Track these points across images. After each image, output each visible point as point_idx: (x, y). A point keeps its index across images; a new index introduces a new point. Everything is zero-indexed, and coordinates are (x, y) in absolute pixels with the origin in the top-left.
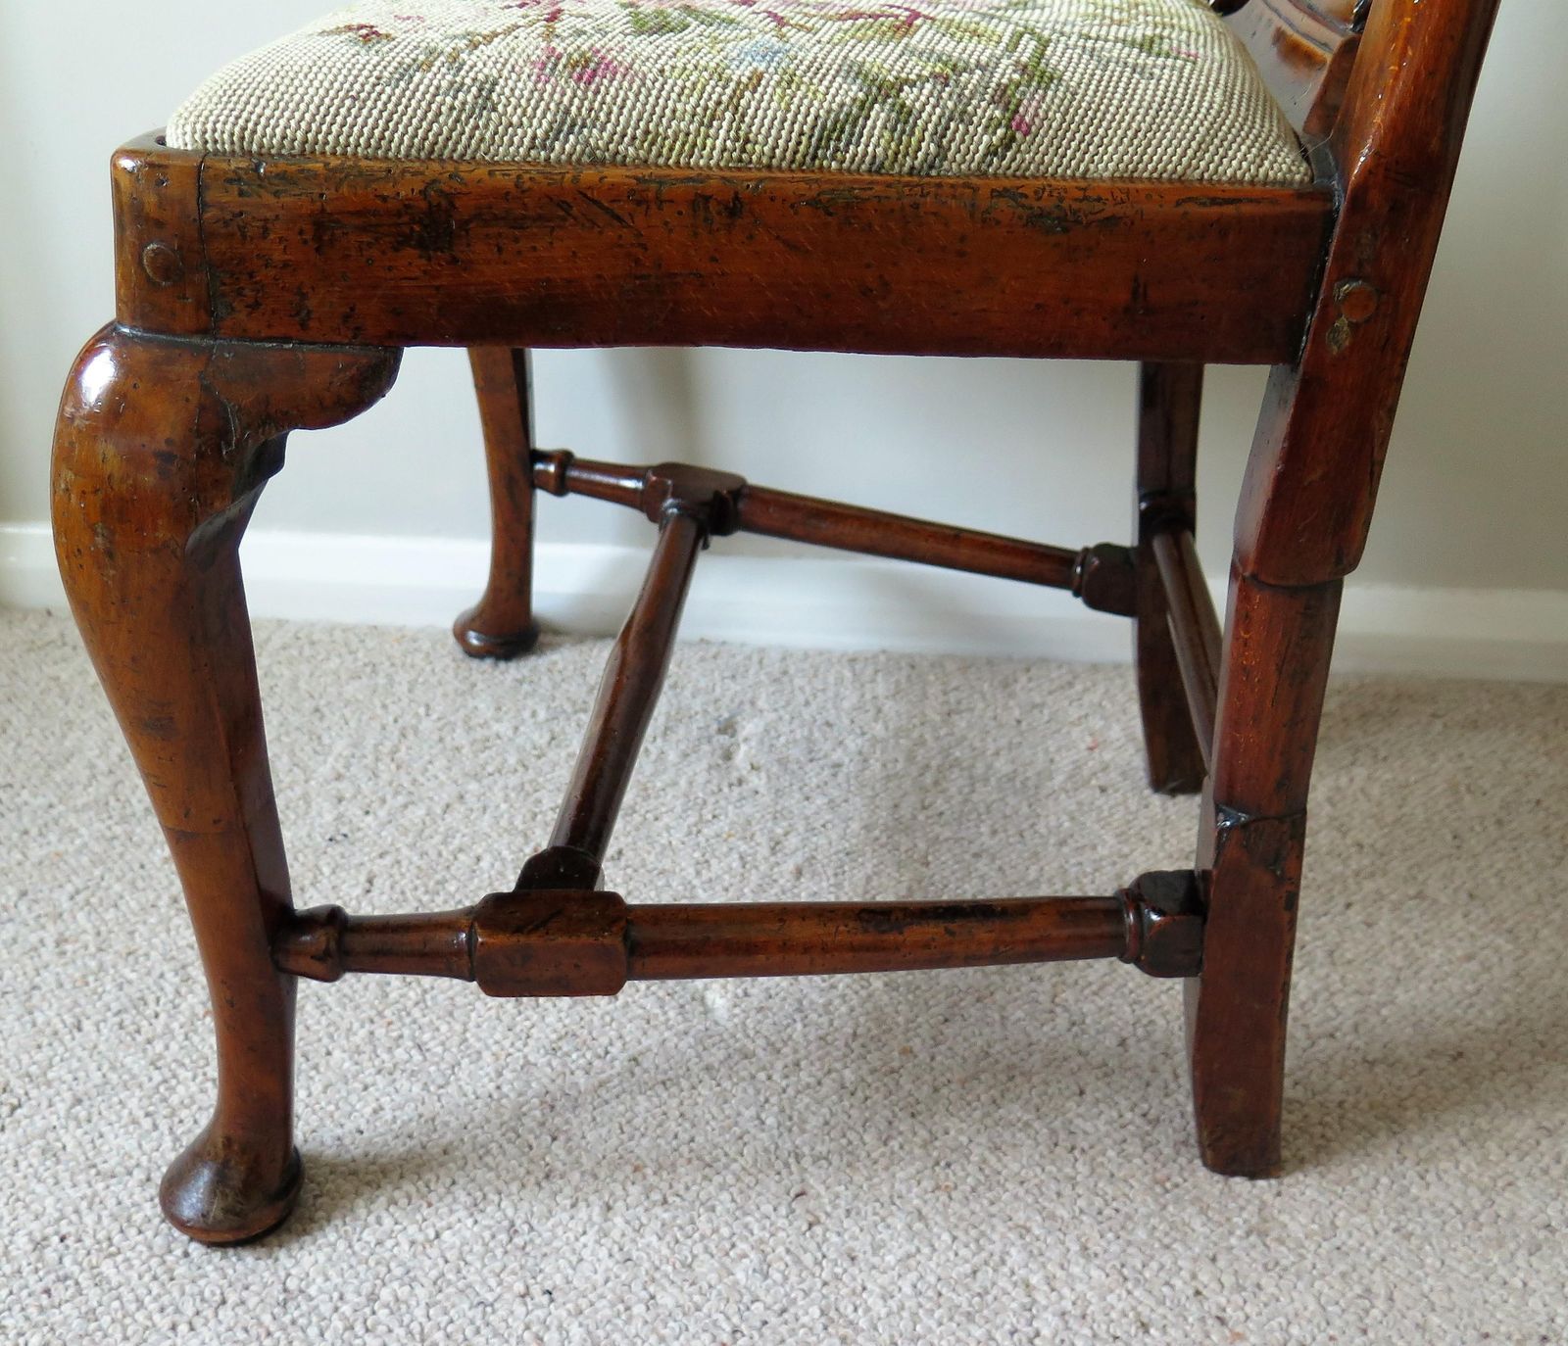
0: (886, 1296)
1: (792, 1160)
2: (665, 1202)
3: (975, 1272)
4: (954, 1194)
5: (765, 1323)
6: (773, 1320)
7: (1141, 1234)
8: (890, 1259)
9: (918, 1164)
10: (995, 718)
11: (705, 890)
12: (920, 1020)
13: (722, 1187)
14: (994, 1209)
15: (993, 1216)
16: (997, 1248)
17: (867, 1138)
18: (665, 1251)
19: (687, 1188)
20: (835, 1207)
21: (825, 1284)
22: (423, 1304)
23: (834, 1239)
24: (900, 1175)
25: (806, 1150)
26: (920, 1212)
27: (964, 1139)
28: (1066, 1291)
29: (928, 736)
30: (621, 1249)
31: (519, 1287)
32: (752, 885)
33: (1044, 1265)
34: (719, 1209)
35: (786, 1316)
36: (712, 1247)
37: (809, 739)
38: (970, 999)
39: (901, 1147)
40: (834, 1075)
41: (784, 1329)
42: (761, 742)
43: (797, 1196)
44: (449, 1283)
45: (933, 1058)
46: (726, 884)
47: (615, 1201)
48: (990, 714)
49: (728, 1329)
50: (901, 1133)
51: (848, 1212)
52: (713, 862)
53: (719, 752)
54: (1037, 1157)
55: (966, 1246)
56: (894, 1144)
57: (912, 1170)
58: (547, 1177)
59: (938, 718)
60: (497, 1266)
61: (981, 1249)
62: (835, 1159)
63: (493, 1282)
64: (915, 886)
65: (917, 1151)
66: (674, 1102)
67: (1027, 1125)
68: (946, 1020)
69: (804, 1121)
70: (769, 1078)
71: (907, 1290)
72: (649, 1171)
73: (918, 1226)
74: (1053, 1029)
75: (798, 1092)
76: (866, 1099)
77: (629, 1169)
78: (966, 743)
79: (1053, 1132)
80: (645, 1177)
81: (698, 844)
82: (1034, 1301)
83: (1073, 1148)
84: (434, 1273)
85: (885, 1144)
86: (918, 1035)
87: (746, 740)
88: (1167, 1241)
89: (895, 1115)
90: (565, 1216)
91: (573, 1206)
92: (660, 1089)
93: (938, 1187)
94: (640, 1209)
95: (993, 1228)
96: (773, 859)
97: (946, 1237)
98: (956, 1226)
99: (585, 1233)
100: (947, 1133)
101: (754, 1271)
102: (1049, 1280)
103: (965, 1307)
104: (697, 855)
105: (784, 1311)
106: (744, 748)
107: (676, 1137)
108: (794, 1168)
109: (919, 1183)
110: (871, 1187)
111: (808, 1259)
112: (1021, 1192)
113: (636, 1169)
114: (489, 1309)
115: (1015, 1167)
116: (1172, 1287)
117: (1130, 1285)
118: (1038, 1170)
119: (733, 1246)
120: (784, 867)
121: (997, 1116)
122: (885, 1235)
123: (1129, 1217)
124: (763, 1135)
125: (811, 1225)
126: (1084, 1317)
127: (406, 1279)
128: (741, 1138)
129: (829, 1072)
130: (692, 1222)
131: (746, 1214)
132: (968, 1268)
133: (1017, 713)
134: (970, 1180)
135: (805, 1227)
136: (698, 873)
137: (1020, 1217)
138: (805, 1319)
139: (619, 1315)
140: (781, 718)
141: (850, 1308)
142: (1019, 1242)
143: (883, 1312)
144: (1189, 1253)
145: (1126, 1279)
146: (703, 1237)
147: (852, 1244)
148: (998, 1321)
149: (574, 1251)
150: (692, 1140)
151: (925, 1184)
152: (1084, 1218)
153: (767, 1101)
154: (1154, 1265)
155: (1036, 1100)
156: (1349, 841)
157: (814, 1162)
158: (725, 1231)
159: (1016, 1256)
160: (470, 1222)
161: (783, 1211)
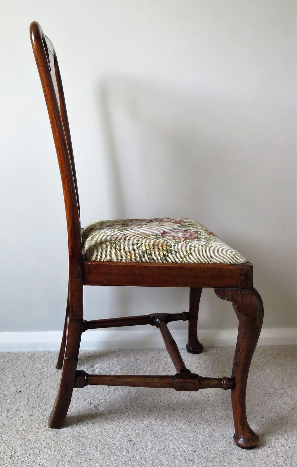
0: (150, 453)
1: (128, 436)
2: (106, 445)
3: (165, 448)
4: (158, 437)
5: (130, 459)
6: (132, 459)
7: (192, 439)
8: (150, 448)
9: (150, 434)
10: (145, 360)
11: (97, 395)
12: (145, 412)
13: (116, 441)
14: (166, 439)
15: (165, 440)
16: (167, 444)
17: (140, 431)
18: (109, 452)
19: (110, 442)
20: (137, 442)
21: (139, 453)
22: (67, 465)
23: (139, 446)
24: (148, 435)
25: (130, 434)
26: (153, 440)
27: (158, 429)
28: (181, 449)
29: (133, 364)
30: (101, 452)
31: (84, 460)
32: (106, 393)
33: (176, 445)
34: (117, 444)
35: (134, 458)
36: (117, 450)
37: (109, 367)
38: (153, 408)
39: (147, 432)
40: (131, 422)
41: (134, 460)
42: (100, 368)
43: (130, 441)
44: (71, 461)
45: (149, 418)
46: (101, 393)
47: (97, 445)
48: (144, 359)
49: (124, 461)
50: (146, 430)
51: (140, 442)
52: (97, 390)
53: (92, 371)
54: (171, 430)
55: (162, 444)
56: (146, 431)
57: (150, 435)
58: (83, 443)
59: (134, 361)
60: (79, 457)
61: (165, 445)
62: (135, 435)
63: (79, 460)
64: (138, 390)
65: (150, 432)
66: (103, 429)
67: (168, 426)
68: (149, 411)
69: (128, 430)
70: (119, 424)
71: (154, 452)
72: (102, 440)
73: (153, 443)
74: (169, 410)
75: (126, 425)
76: (138, 425)
77: (98, 440)
78: (141, 365)
79: (173, 426)
80: (101, 441)
81: (93, 387)
82: (176, 451)
83: (177, 428)
84: (68, 460)
85: (144, 431)
86: (145, 414)
87: (96, 368)
88: (196, 439)
89: (144, 427)
90: (89, 449)
91: (90, 447)
92: (100, 428)
93: (155, 437)
94: (103, 446)
95: (166, 441)
96: (109, 388)
97: (158, 444)
98: (160, 442)
99: (93, 451)
100: (154, 428)
101: (126, 452)
102: (178, 447)
103: (164, 453)
104: (93, 389)
105: (133, 458)
106: (96, 370)
107: (105, 435)
108: (128, 437)
109: (151, 436)
110: (143, 438)
111: (135, 450)
112: (170, 435)
113: (99, 440)
114: (80, 464)
115: (168, 432)
116: (198, 446)
117: (191, 446)
118: (172, 432)
119: (121, 450)
120: (111, 390)
121: (163, 425)
122: (148, 445)
123: (189, 437)
124: (121, 433)
125: (134, 445)
126: (185, 451)
127: (63, 461)
128: (117, 433)
129: (130, 422)
130: (112, 447)
131: (122, 445)
132: (163, 447)
133: (150, 359)
134: (160, 435)
135: (133, 445)
136: (95, 392)
137: (171, 439)
138: (137, 458)
139: (104, 462)
140: (102, 363)
141: (145, 456)
142: (171, 443)
143: (150, 455)
144: (200, 441)
145: (190, 446)
146: (115, 449)
147: (142, 447)
148: (170, 454)
149: (92, 454)
150: (108, 435)
151: (152, 436)
152: (181, 438)
153: (120, 427)
154: (195, 443)
155: (169, 422)
156: (216, 375)
157: (132, 436)
158: (119, 447)
159: (171, 445)
160: (71, 452)
161: (128, 443)
